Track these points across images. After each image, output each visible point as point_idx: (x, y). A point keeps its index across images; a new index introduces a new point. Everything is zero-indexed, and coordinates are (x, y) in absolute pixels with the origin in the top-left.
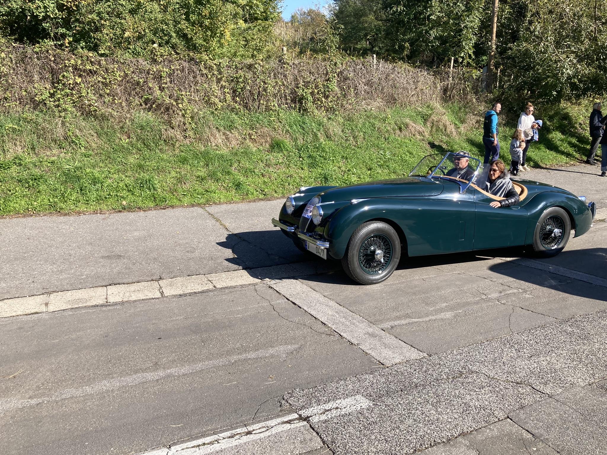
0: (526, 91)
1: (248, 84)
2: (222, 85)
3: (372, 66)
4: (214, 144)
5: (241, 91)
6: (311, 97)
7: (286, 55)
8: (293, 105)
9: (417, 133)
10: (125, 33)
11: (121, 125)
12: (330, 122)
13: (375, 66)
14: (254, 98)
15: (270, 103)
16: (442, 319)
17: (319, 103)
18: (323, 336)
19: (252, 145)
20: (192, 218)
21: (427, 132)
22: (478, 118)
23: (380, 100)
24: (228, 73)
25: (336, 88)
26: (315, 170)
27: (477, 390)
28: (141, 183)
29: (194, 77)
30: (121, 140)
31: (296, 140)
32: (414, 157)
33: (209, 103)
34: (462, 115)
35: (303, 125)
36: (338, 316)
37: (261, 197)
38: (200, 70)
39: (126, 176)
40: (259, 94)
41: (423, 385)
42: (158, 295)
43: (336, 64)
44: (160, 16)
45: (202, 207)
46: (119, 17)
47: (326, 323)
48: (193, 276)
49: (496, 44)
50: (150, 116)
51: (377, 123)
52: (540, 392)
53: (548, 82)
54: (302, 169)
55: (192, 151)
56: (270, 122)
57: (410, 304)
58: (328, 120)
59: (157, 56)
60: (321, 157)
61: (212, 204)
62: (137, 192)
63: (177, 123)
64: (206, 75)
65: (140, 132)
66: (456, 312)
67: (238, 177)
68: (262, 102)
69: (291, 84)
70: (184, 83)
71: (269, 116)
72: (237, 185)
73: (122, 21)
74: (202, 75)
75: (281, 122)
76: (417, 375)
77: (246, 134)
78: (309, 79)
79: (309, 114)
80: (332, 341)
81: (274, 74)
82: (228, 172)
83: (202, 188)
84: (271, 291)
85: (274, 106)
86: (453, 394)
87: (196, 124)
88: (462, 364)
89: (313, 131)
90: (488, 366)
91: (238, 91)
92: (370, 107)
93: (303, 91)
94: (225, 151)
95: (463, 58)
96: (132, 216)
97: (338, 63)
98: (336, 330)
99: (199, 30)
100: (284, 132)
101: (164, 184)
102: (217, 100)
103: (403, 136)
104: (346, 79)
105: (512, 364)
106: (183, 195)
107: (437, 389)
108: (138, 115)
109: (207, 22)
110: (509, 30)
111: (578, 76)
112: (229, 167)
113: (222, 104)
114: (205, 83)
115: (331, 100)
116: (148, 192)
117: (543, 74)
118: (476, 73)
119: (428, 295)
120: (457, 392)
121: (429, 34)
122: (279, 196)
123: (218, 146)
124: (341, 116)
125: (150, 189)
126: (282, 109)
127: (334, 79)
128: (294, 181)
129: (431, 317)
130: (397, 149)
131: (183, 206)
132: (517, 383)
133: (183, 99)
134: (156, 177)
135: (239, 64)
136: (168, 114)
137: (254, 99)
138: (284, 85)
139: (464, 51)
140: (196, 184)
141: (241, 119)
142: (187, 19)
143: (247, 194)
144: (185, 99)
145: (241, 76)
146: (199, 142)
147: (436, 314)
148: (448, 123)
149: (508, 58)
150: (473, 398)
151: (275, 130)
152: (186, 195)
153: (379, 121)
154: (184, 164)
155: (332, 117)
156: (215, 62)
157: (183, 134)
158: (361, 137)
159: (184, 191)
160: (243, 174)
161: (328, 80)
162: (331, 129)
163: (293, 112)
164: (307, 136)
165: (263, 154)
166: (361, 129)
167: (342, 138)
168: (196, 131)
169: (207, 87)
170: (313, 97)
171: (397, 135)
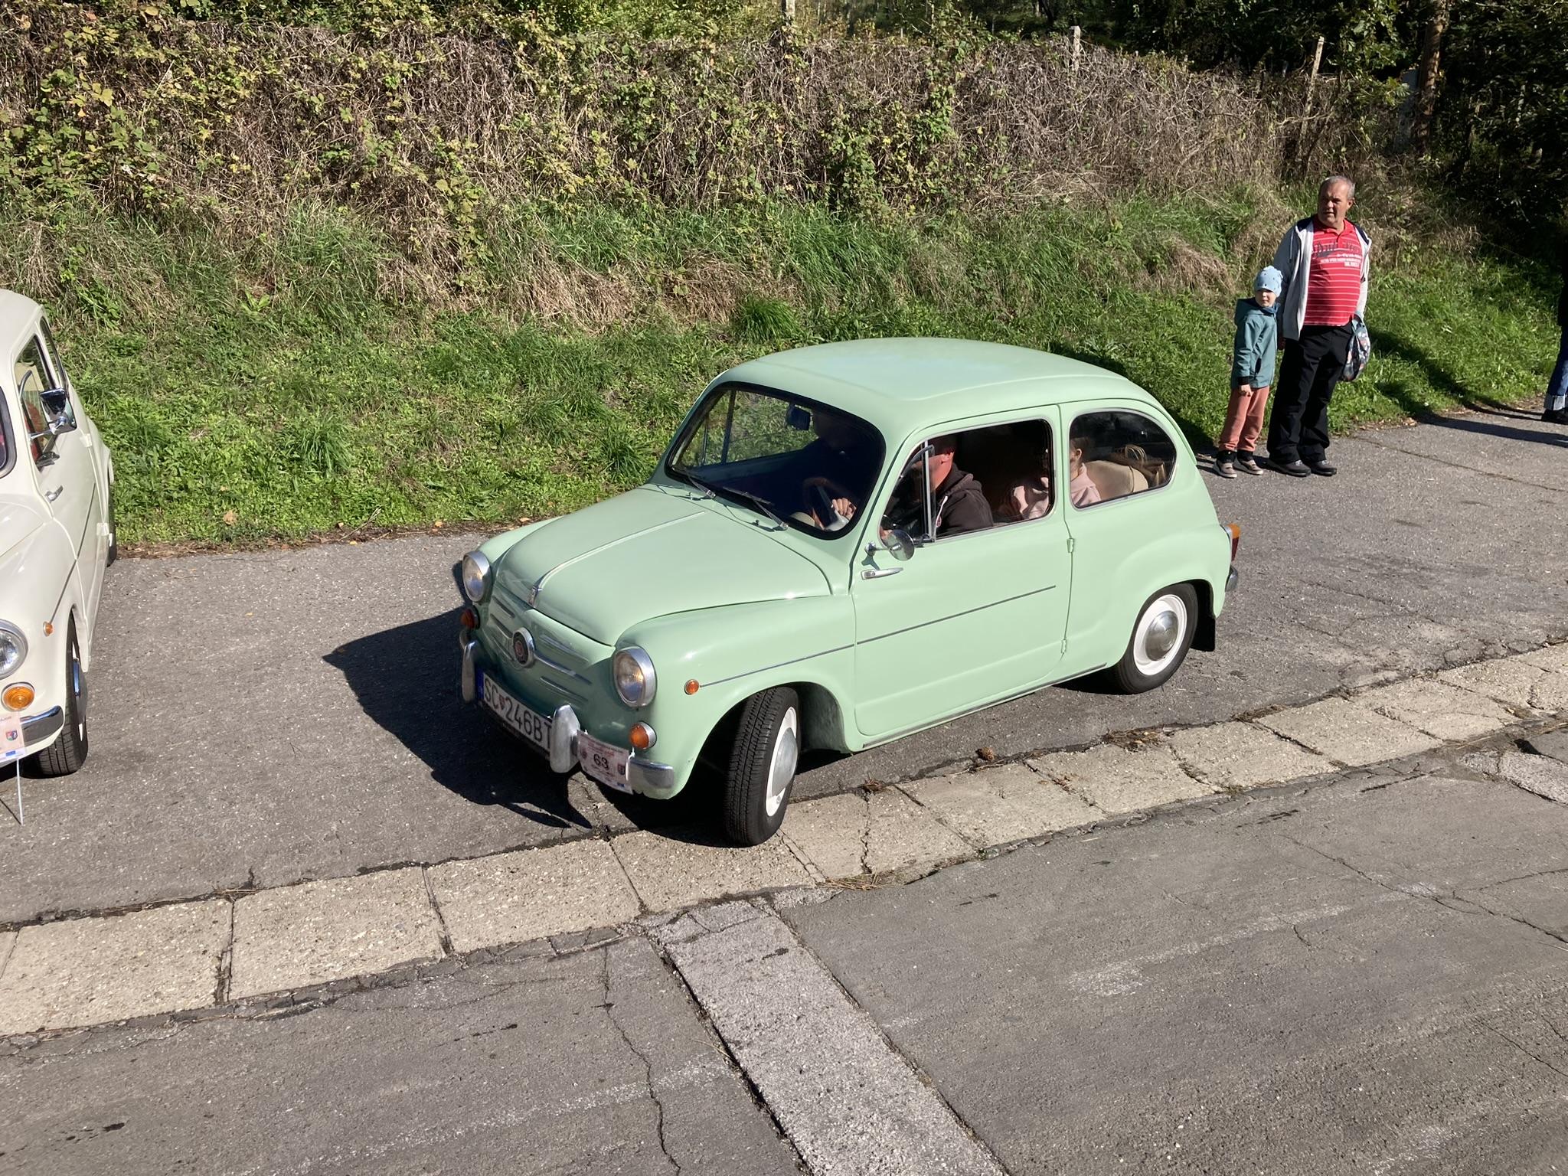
0: (1530, 149)
1: (668, 114)
2: (584, 120)
3: (1067, 63)
5: (648, 138)
6: (870, 159)
7: (794, 24)
8: (813, 187)
9: (1201, 279)
11: (245, 250)
12: (932, 242)
13: (1077, 63)
14: (687, 162)
15: (739, 179)
17: (897, 180)
19: (673, 318)
21: (1234, 277)
23: (1091, 173)
24: (605, 78)
25: (952, 133)
28: (296, 447)
29: (496, 92)
30: (244, 297)
31: (816, 300)
32: (1194, 359)
33: (539, 177)
35: (843, 253)
38: (514, 68)
39: (250, 422)
40: (703, 148)
43: (954, 51)
48: (377, 877)
50: (342, 221)
51: (1080, 247)
55: (476, 336)
56: (732, 239)
58: (923, 235)
59: (371, 19)
61: (526, 522)
62: (279, 478)
63: (429, 245)
64: (534, 85)
65: (306, 270)
67: (622, 427)
68: (711, 174)
69: (808, 116)
70: (461, 110)
71: (734, 222)
72: (614, 455)
74: (520, 85)
75: (769, 241)
77: (653, 280)
78: (865, 104)
79: (861, 215)
81: (755, 85)
82: (590, 408)
83: (499, 464)
85: (750, 187)
87: (491, 247)
89: (872, 272)
91: (634, 140)
92: (1057, 195)
93: (845, 140)
94: (586, 338)
95: (1358, 39)
96: (246, 566)
97: (960, 50)
100: (780, 274)
101: (373, 450)
103: (1159, 288)
104: (984, 102)
106: (434, 487)
112: (593, 391)
113: (581, 181)
114: (531, 110)
115: (936, 170)
116: (316, 479)
118: (1397, 90)
123: (561, 321)
124: (964, 220)
125: (321, 469)
126: (774, 200)
127: (946, 102)
130: (1140, 332)
131: (428, 530)
133: (451, 164)
134: (349, 426)
135: (642, 49)
136: (403, 213)
137: (687, 166)
138: (784, 120)
139: (1366, 17)
140: (481, 449)
141: (641, 229)
144: (459, 166)
145: (644, 89)
146: (499, 307)
151: (750, 268)
152: (444, 489)
153: (1086, 238)
154: (444, 381)
155: (937, 226)
156: (563, 41)
157: (449, 276)
158: (1027, 292)
159: (436, 476)
160: (639, 414)
161: (928, 105)
162: (933, 264)
163: (812, 208)
164: (853, 289)
165: (708, 348)
166: (1027, 265)
167: (968, 296)
168: (491, 269)
169: (533, 123)
170: (876, 160)
171: (1139, 285)
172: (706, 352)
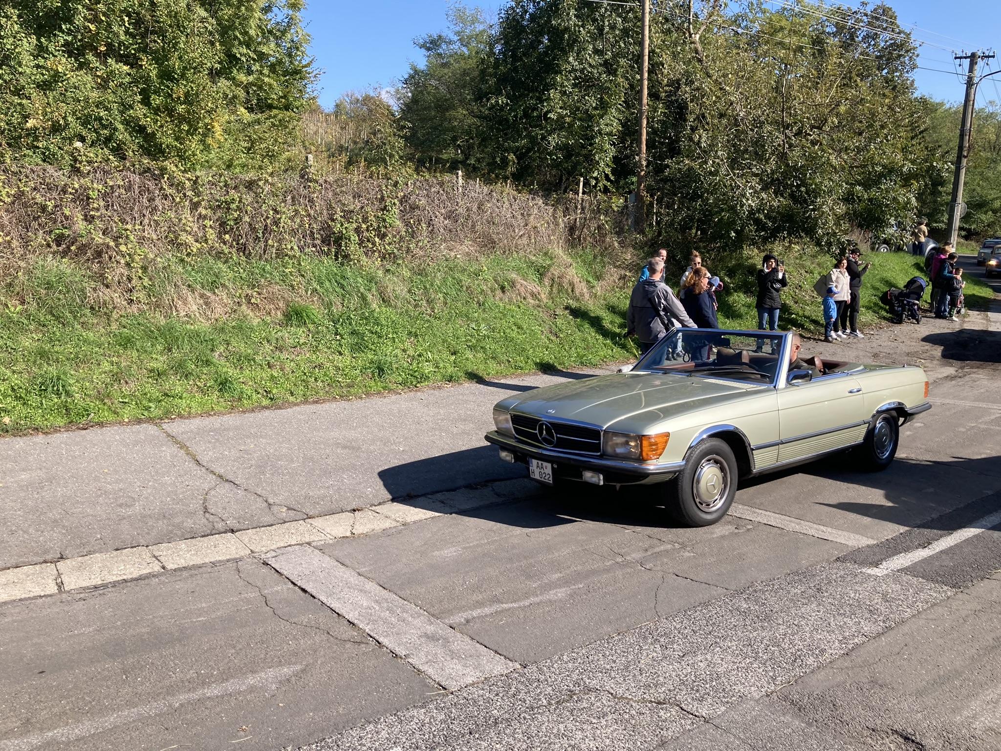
0: (694, 231)
1: (246, 212)
2: (200, 214)
3: (456, 189)
4: (183, 314)
5: (236, 224)
6: (355, 235)
7: (312, 168)
8: (326, 249)
9: (528, 295)
10: (27, 121)
11: (8, 282)
12: (389, 276)
13: (460, 189)
14: (257, 236)
15: (285, 245)
16: (550, 601)
17: (370, 246)
18: (348, 645)
19: (251, 315)
20: (136, 443)
21: (545, 294)
22: (623, 272)
23: (470, 243)
24: (211, 193)
25: (398, 223)
26: (363, 355)
27: (594, 721)
28: (42, 384)
29: (151, 200)
30: (7, 306)
31: (329, 305)
32: (525, 333)
33: (175, 243)
34: (597, 267)
35: (342, 281)
36: (377, 608)
37: (265, 402)
38: (161, 189)
39: (14, 372)
40: (266, 229)
41: (507, 720)
42: (53, 589)
43: (396, 184)
44: (94, 95)
45: (156, 424)
46: (19, 95)
47: (356, 622)
48: (124, 551)
49: (647, 160)
50: (66, 266)
51: (466, 280)
52: (692, 714)
53: (722, 218)
54: (341, 354)
55: (143, 325)
56: (284, 276)
57: (501, 579)
58: (385, 273)
59: (80, 163)
60: (373, 333)
61: (175, 418)
62: (34, 400)
63: (116, 279)
65: (44, 292)
66: (574, 587)
67: (225, 370)
68: (270, 242)
69: (321, 213)
70: (132, 209)
71: (284, 266)
72: (221, 383)
73: (24, 101)
74: (165, 197)
75: (303, 276)
76: (498, 704)
77: (240, 295)
78: (352, 207)
79: (352, 263)
80: (363, 654)
81: (293, 198)
82: (207, 361)
83: (158, 390)
84: (265, 570)
85: (292, 248)
86: (555, 731)
87: (150, 279)
88: (575, 677)
89: (358, 291)
90: (615, 678)
91: (228, 225)
92: (453, 254)
93: (342, 225)
94: (203, 325)
95: (596, 179)
96: (19, 443)
97: (400, 182)
98: (372, 634)
99: (167, 122)
100: (309, 292)
101: (87, 384)
102: (190, 239)
103: (507, 300)
104: (414, 207)
105: (653, 671)
106: (123, 402)
107: (530, 725)
108: (40, 263)
109: (181, 109)
110: (665, 138)
111: (764, 210)
112: (208, 352)
113: (199, 246)
114: (171, 210)
115: (390, 240)
116: (56, 400)
117: (715, 206)
118: (618, 202)
119: (532, 561)
120: (562, 727)
121: (547, 140)
122: (298, 401)
123: (190, 317)
124: (406, 266)
125: (58, 394)
126: (305, 254)
127: (394, 208)
128: (325, 375)
129: (533, 600)
130: (498, 321)
131: (121, 423)
132: (659, 703)
133: (127, 237)
134: (72, 372)
135: (232, 179)
136: (99, 262)
137: (257, 238)
138: (309, 215)
139: (598, 169)
140: (147, 383)
141: (233, 270)
142: (146, 102)
143: (240, 399)
144: (132, 237)
145: (233, 199)
146: (155, 310)
147: (541, 594)
148: (576, 280)
149: (665, 180)
150: (586, 736)
151: (293, 289)
152: (128, 403)
153: (469, 275)
154: (125, 348)
155: (393, 268)
156: (189, 175)
157: (127, 296)
158: (440, 301)
159: (124, 397)
160: (234, 363)
161: (384, 209)
162: (391, 287)
163: (325, 259)
164: (349, 299)
165: (271, 329)
166: (439, 288)
167: (409, 303)
168: (150, 291)
169: (173, 216)
170: (358, 236)
171: (497, 298)
172: (270, 332)
